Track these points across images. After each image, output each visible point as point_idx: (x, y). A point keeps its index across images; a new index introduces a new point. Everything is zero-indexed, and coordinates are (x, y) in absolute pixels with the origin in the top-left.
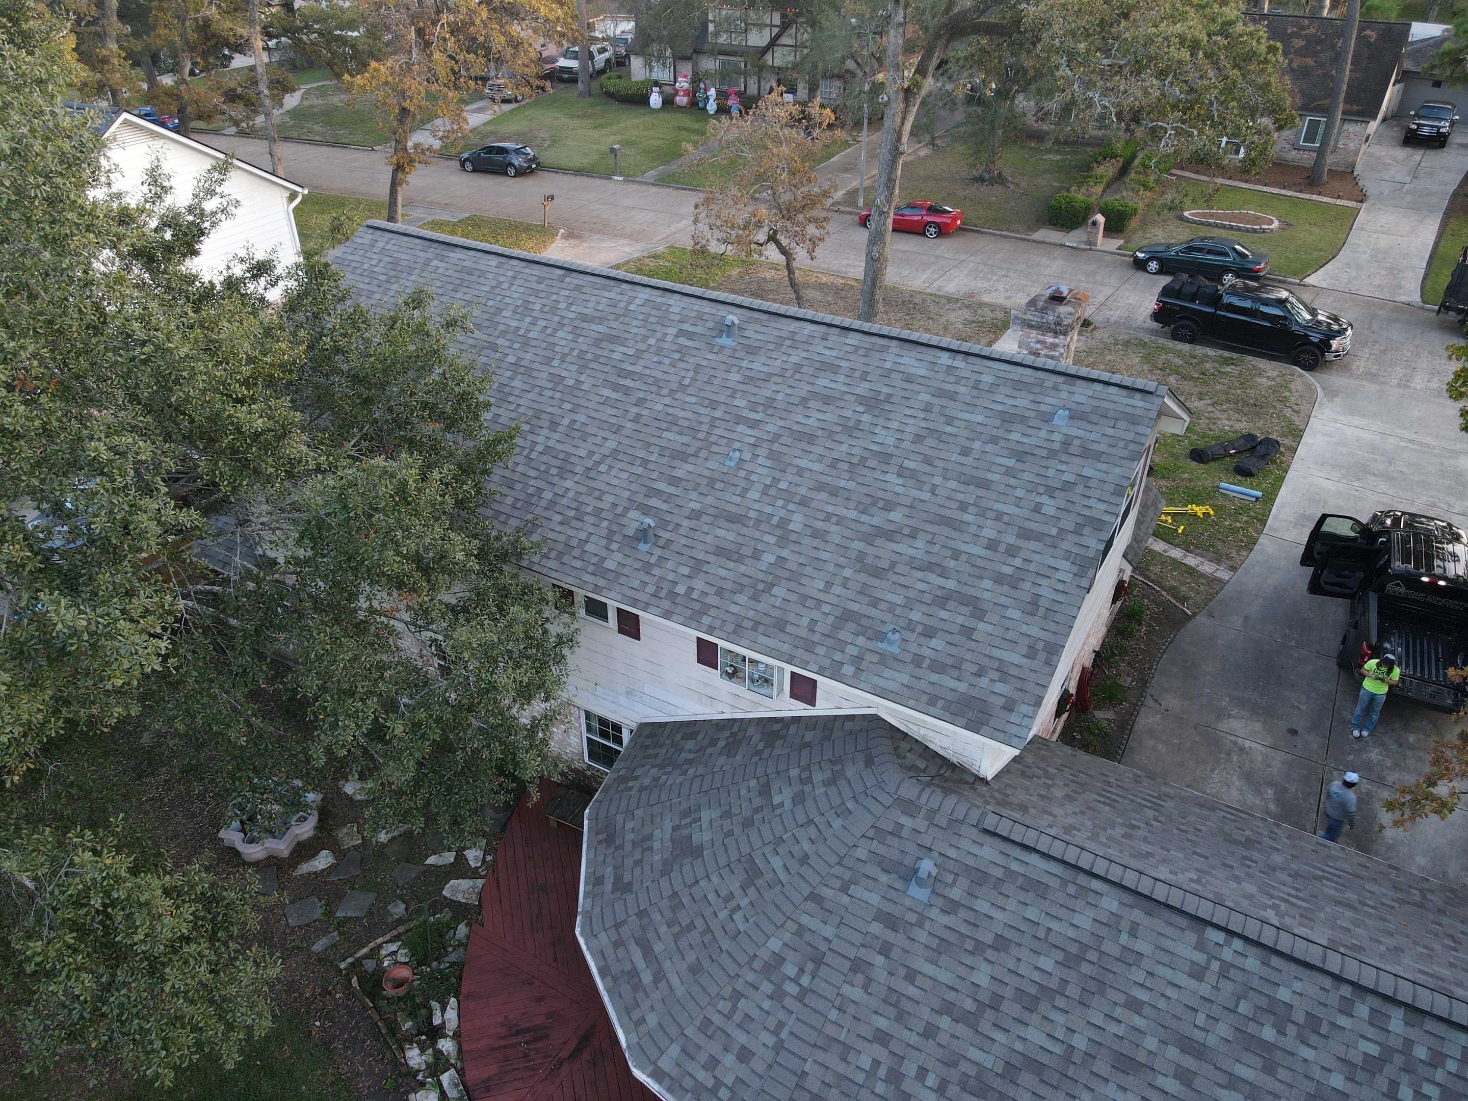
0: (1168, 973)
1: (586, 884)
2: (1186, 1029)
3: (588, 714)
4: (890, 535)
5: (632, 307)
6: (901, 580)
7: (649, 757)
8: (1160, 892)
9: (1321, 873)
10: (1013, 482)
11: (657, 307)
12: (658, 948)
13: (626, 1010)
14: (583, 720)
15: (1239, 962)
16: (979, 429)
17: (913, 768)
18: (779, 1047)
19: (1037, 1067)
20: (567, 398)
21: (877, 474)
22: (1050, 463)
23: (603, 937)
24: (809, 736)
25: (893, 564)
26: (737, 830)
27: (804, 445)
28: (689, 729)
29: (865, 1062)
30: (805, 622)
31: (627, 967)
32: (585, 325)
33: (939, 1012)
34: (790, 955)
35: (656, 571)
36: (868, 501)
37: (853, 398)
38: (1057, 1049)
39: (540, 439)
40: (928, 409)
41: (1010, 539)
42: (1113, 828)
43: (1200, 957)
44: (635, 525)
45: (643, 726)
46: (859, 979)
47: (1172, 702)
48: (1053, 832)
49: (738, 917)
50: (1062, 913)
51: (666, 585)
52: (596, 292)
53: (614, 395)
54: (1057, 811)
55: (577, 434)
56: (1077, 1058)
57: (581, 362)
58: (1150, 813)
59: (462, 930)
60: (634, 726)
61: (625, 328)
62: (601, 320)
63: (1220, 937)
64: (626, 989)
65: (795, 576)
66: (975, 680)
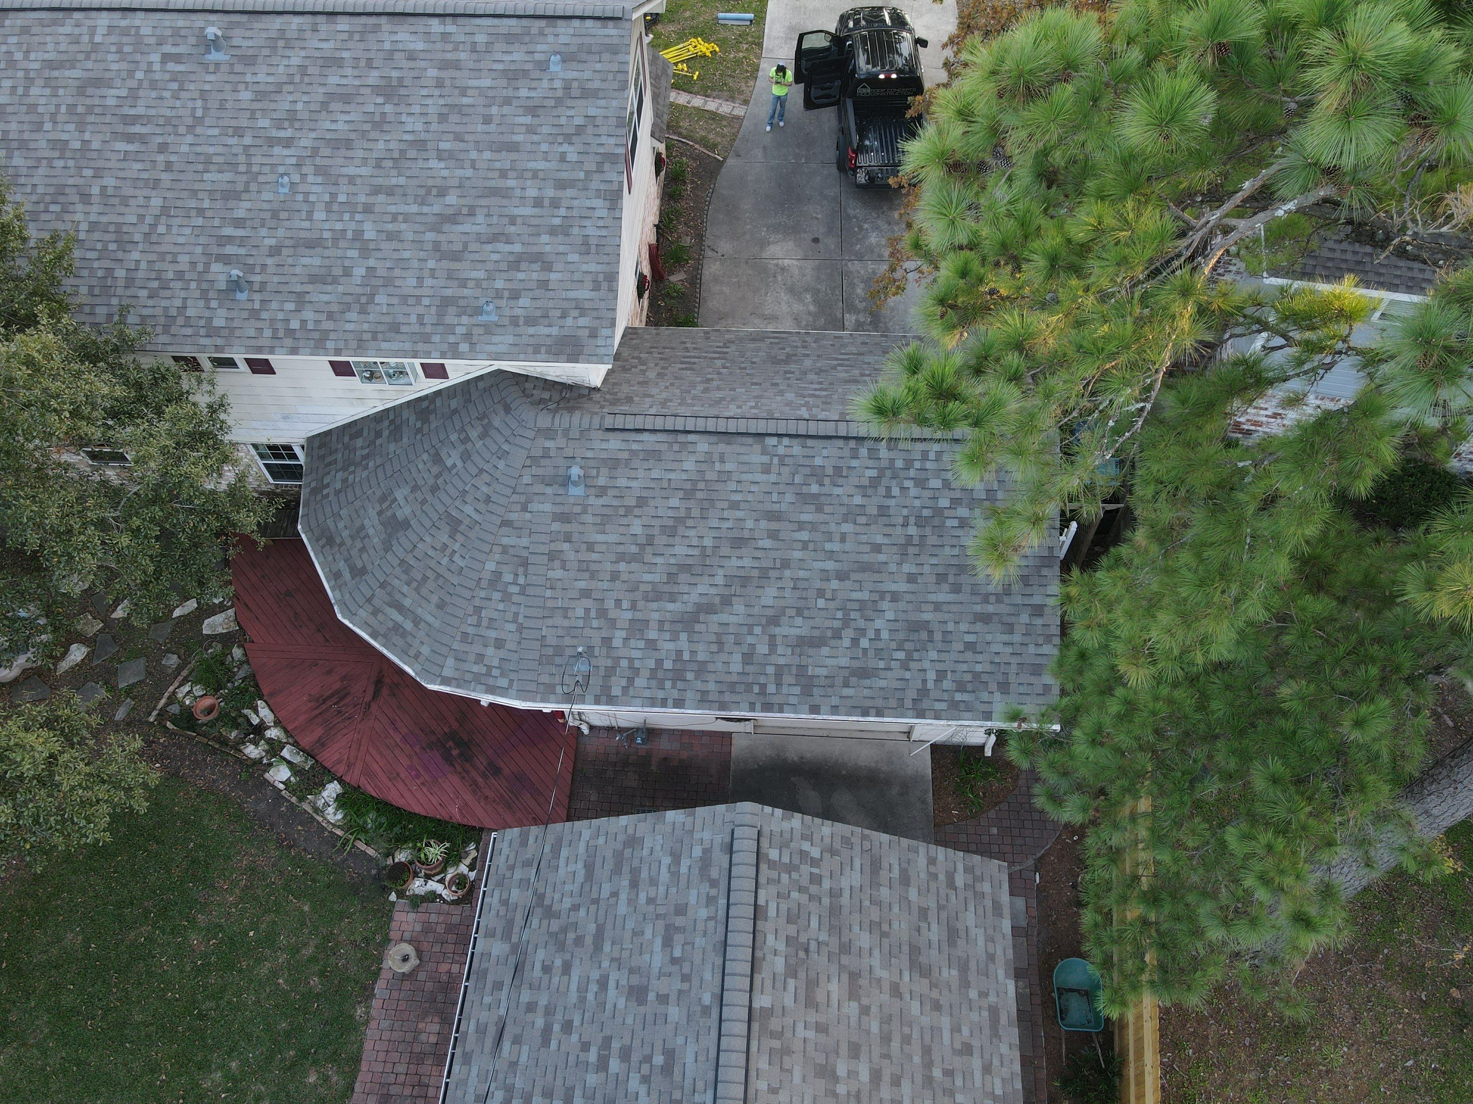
0: (749, 477)
1: (328, 582)
2: (769, 507)
3: (255, 446)
4: (453, 218)
5: (98, 39)
6: (477, 257)
7: (329, 464)
8: (732, 427)
9: (836, 362)
10: (535, 138)
11: (125, 32)
12: (407, 602)
13: (404, 653)
14: (253, 452)
15: (789, 451)
16: (491, 93)
17: (541, 401)
18: (521, 628)
19: (685, 568)
20: (83, 163)
21: (420, 164)
22: (560, 111)
23: (362, 613)
24: (454, 404)
25: (465, 245)
26: (429, 497)
27: (343, 152)
28: (352, 429)
29: (580, 612)
30: (413, 319)
31: (391, 624)
32: (56, 73)
33: (617, 562)
34: (504, 569)
35: (265, 315)
36: (422, 192)
37: (367, 91)
38: (696, 552)
39: (79, 217)
40: (440, 84)
41: (550, 193)
42: (694, 387)
43: (765, 459)
44: (222, 278)
45: (311, 440)
46: (557, 563)
47: (725, 247)
48: (653, 411)
49: (456, 558)
50: (675, 465)
51: (279, 325)
52: (48, 30)
53: (131, 147)
54: (654, 391)
55: (116, 201)
56: (709, 552)
57: (75, 118)
58: (719, 363)
59: (237, 652)
60: (303, 442)
61: (102, 66)
62: (72, 64)
63: (773, 441)
64: (397, 640)
65: (388, 282)
66: (561, 322)
